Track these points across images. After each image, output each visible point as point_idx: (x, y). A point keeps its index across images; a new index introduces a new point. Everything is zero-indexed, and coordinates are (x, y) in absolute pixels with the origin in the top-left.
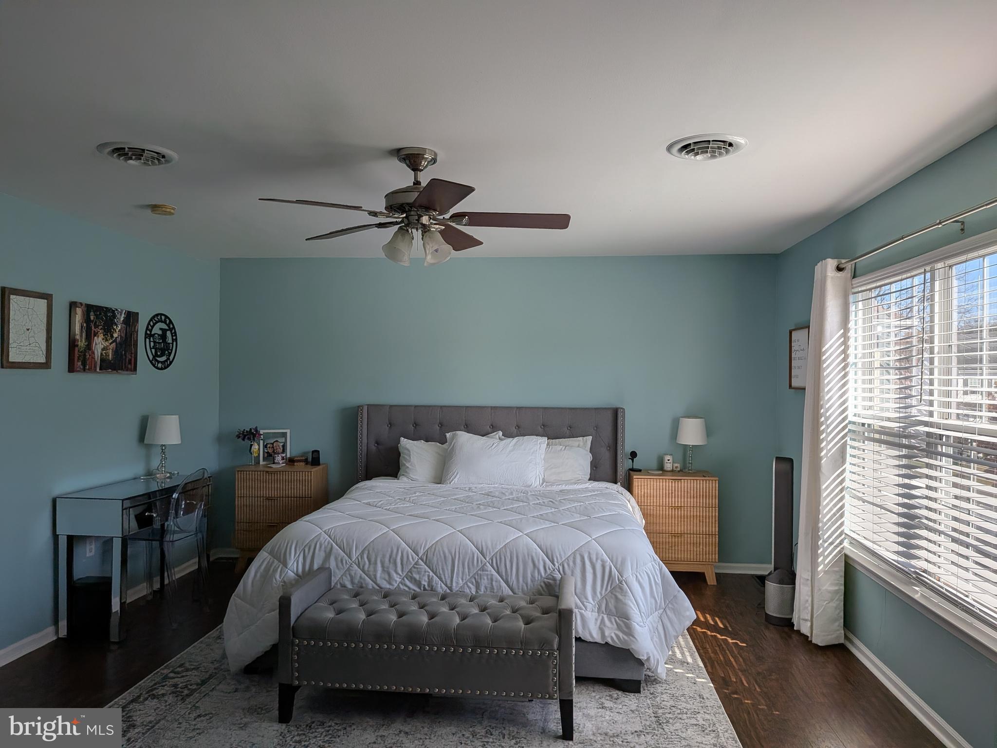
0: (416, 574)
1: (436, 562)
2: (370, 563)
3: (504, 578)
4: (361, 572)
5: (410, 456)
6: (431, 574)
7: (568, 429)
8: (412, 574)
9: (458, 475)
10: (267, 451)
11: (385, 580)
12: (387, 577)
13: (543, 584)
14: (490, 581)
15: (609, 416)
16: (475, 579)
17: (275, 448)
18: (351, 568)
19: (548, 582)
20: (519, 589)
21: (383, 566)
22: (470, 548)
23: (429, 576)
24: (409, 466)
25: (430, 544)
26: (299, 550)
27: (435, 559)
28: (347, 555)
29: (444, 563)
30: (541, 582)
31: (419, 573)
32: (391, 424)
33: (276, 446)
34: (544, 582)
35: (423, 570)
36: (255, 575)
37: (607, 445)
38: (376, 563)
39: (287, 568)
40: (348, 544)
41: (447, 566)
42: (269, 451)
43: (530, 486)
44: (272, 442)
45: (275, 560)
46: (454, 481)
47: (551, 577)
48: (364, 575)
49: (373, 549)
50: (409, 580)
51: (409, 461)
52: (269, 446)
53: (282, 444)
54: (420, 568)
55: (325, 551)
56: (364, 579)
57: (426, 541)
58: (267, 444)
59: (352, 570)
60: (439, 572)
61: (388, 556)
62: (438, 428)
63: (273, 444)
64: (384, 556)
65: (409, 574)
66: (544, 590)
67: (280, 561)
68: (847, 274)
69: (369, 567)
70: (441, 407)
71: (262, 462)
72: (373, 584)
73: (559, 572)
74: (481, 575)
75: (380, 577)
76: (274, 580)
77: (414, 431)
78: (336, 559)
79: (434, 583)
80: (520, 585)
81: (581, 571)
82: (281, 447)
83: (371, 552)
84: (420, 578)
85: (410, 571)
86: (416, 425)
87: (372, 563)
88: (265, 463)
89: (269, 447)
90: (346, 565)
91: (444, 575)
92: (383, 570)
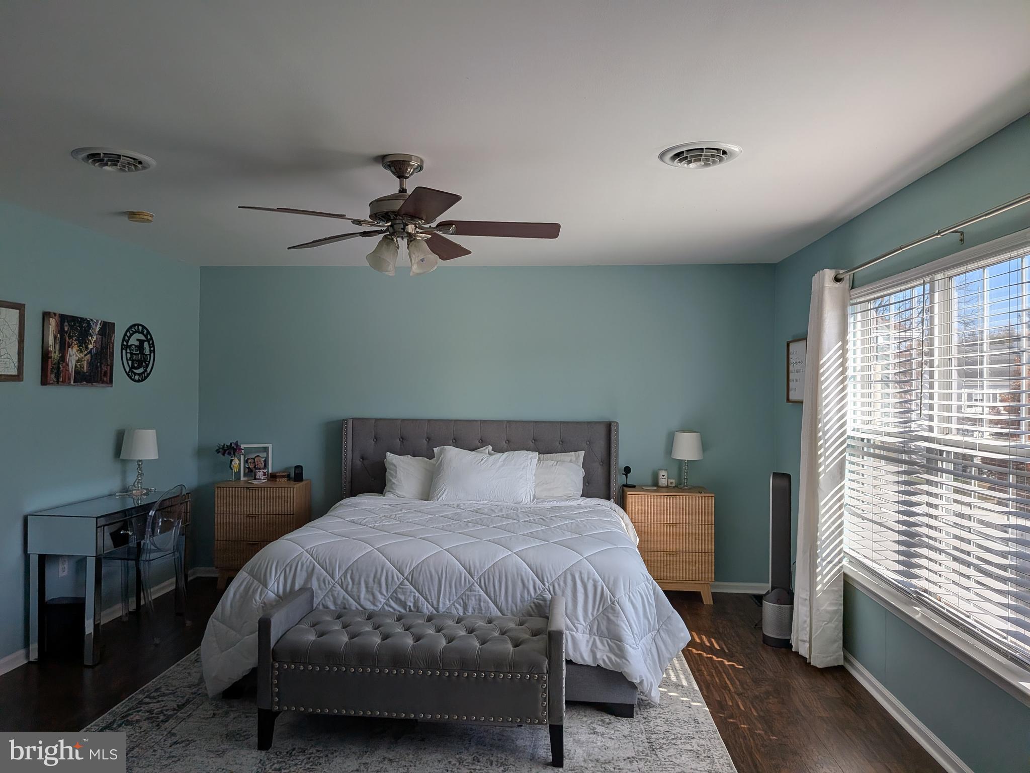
0: (401, 594)
1: (422, 582)
2: (353, 584)
3: (493, 598)
4: (344, 593)
5: (396, 473)
6: (417, 594)
7: (559, 443)
8: (397, 594)
9: (446, 491)
10: (247, 466)
11: (369, 600)
12: (371, 598)
13: (532, 605)
14: (478, 602)
15: (602, 431)
16: (463, 599)
17: (256, 464)
18: (334, 588)
19: (538, 602)
20: (507, 610)
21: (367, 587)
22: (457, 568)
23: (414, 596)
24: (395, 482)
25: (415, 563)
26: (280, 570)
27: (421, 578)
28: (330, 575)
29: (430, 583)
30: (530, 602)
31: (404, 593)
32: (376, 439)
33: (257, 462)
34: (534, 603)
35: (409, 591)
36: (235, 594)
37: (600, 460)
38: (359, 583)
39: (267, 588)
40: (330, 563)
41: (433, 586)
42: (250, 467)
43: (519, 503)
44: (254, 457)
45: (255, 581)
46: (441, 498)
47: (541, 597)
48: (347, 596)
49: (357, 569)
50: (393, 601)
51: (396, 477)
52: (250, 461)
53: (263, 459)
54: (405, 589)
55: (307, 571)
56: (348, 600)
57: (412, 561)
58: (248, 459)
59: (335, 591)
60: (426, 593)
61: (372, 576)
62: (425, 442)
63: (254, 459)
64: (368, 576)
65: (395, 595)
66: (533, 610)
67: (259, 581)
68: (846, 284)
69: (353, 587)
70: (429, 421)
71: (242, 478)
72: (356, 604)
73: (550, 592)
74: (468, 595)
75: (365, 598)
76: (254, 600)
77: (401, 445)
78: (318, 580)
79: (420, 604)
80: (509, 606)
81: (572, 591)
82: (262, 462)
83: (354, 572)
84: (405, 599)
85: (395, 592)
86: (402, 439)
87: (356, 583)
88: (246, 479)
89: (250, 463)
90: (328, 585)
91: (430, 595)
92: (367, 591)
